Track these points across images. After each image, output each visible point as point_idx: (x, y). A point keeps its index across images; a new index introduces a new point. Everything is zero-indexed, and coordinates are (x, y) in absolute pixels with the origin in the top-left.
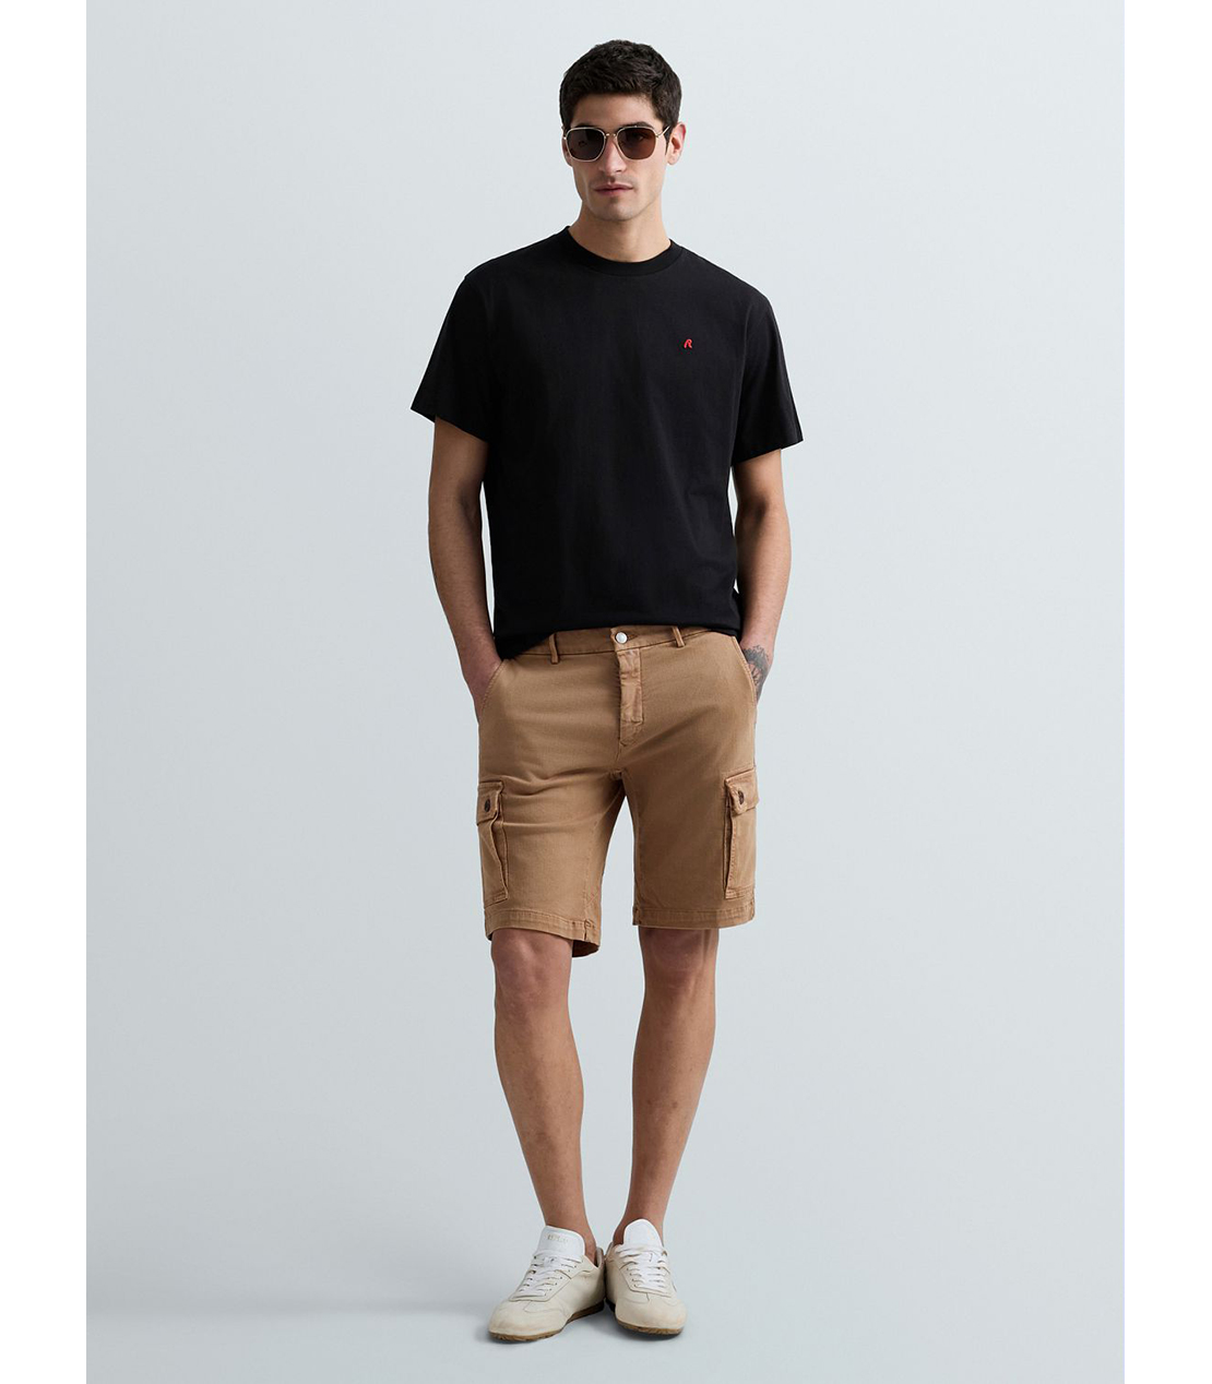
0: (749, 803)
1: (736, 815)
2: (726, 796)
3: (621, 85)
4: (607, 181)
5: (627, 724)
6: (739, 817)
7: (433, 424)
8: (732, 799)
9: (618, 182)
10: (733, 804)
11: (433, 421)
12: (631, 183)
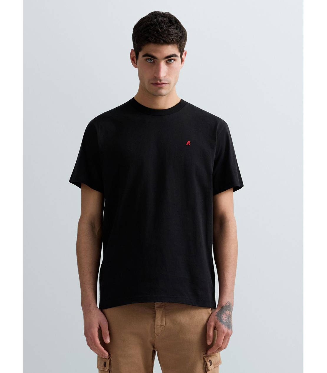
0: (215, 365)
1: (209, 370)
2: (204, 362)
3: (167, 41)
4: (157, 81)
5: (158, 326)
6: (210, 371)
7: (81, 189)
8: (207, 364)
9: (163, 82)
10: (207, 366)
11: (80, 188)
12: (168, 81)
